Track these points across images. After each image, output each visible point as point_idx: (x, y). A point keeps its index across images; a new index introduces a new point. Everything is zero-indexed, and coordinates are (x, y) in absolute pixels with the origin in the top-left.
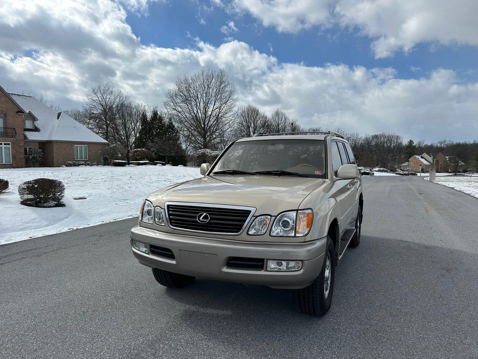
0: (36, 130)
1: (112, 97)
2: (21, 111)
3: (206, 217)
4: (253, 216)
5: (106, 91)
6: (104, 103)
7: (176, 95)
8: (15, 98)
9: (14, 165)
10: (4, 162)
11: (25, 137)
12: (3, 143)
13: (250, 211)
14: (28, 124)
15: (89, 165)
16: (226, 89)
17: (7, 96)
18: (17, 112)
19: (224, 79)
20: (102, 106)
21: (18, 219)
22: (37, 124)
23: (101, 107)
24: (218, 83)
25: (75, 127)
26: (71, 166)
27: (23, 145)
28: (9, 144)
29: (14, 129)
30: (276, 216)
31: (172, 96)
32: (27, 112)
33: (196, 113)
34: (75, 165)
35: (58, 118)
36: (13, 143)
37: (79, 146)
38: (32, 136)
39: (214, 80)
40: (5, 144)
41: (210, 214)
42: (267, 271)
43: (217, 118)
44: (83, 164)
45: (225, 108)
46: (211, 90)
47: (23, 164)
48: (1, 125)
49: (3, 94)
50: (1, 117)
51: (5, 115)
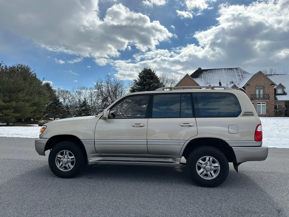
0: (284, 94)
2: (273, 84)
8: (270, 77)
9: (267, 115)
10: (261, 114)
11: (276, 99)
12: (261, 103)
14: (279, 91)
17: (265, 76)
18: (271, 85)
22: (286, 90)
27: (274, 104)
28: (265, 103)
29: (268, 95)
32: (278, 84)
36: (267, 103)
38: (280, 98)
40: (262, 103)
47: (274, 115)
48: (262, 93)
49: (263, 76)
50: (262, 89)
51: (264, 87)
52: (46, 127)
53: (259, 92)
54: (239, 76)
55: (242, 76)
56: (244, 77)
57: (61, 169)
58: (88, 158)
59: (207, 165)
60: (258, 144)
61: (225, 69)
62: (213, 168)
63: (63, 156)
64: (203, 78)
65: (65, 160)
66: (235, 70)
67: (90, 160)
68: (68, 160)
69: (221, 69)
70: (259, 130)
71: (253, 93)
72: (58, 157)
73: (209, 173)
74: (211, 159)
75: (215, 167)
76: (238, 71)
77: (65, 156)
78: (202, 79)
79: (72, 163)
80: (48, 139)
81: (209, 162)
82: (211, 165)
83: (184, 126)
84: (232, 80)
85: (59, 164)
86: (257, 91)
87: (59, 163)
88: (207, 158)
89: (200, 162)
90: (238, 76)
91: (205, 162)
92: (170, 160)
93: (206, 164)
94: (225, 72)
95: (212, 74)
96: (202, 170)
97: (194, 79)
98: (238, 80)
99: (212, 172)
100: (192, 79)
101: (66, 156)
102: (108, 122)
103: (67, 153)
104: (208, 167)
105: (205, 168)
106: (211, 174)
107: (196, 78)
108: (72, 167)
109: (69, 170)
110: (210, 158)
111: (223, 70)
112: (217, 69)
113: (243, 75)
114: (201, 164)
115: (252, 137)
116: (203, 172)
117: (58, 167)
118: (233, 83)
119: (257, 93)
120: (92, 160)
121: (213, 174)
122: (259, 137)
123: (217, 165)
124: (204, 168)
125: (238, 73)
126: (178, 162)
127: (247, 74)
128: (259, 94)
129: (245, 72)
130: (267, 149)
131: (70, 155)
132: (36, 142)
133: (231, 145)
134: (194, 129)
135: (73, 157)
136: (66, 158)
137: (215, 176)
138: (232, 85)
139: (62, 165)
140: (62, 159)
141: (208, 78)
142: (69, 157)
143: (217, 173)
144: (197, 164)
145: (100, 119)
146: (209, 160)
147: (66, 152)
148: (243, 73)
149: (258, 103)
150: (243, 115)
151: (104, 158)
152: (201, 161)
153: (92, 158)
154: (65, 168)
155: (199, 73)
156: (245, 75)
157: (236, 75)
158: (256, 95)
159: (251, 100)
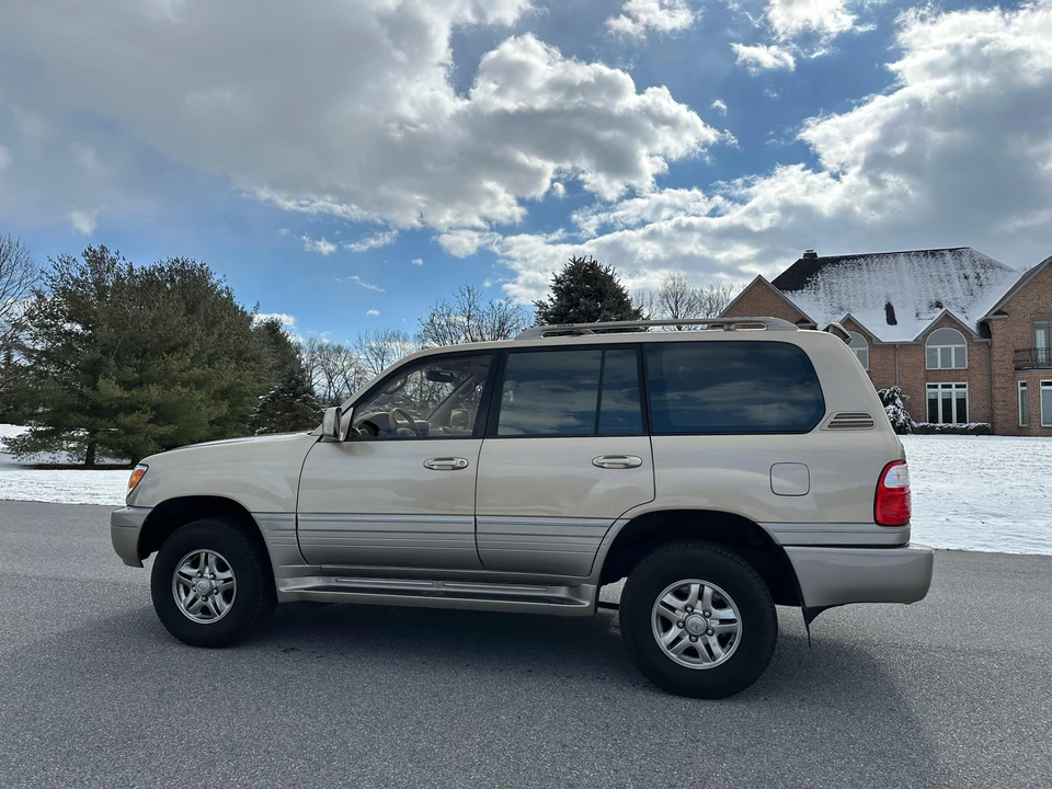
52: (145, 469)
53: (1048, 339)
54: (966, 278)
55: (978, 277)
56: (984, 283)
57: (191, 617)
58: (278, 580)
59: (691, 613)
60: (890, 535)
61: (908, 254)
62: (715, 624)
63: (197, 570)
64: (821, 291)
65: (204, 583)
66: (948, 256)
67: (284, 585)
68: (211, 584)
69: (895, 254)
70: (891, 482)
71: (1020, 345)
72: (180, 573)
73: (700, 644)
74: (708, 591)
75: (722, 621)
76: (963, 260)
77: (204, 570)
78: (821, 294)
79: (227, 596)
80: (150, 510)
81: (699, 603)
82: (707, 613)
83: (605, 465)
84: (937, 294)
85: (183, 597)
86: (1041, 335)
87: (187, 594)
88: (695, 588)
89: (665, 600)
90: (962, 279)
91: (686, 602)
92: (562, 592)
93: (689, 609)
94: (909, 265)
95: (857, 274)
96: (674, 632)
97: (789, 296)
98: (960, 294)
99: (713, 641)
100: (777, 295)
101: (207, 570)
102: (349, 452)
103: (212, 560)
104: (696, 620)
105: (683, 624)
106: (708, 646)
107: (796, 289)
108: (226, 608)
109: (218, 618)
110: (702, 586)
111: (902, 259)
112: (878, 255)
113: (982, 276)
114: (673, 609)
115: (866, 511)
116: (678, 639)
117: (182, 607)
118: (941, 307)
119: (1041, 342)
120: (290, 586)
121: (717, 649)
122: (893, 510)
123: (729, 613)
124: (681, 624)
125: (962, 267)
126: (586, 599)
127: (997, 270)
128: (1048, 349)
129: (989, 265)
130: (928, 558)
131: (222, 567)
132: (117, 520)
133: (780, 538)
134: (642, 477)
135: (228, 574)
136: (207, 578)
137: (722, 656)
138: (940, 312)
139: (194, 600)
140: (194, 581)
141: (843, 289)
142: (217, 573)
143: (732, 644)
144: (657, 607)
145: (319, 441)
146: (700, 596)
147: (207, 554)
148: (983, 266)
149: (1044, 384)
150: (833, 426)
151: (333, 579)
152: (669, 599)
153: (288, 580)
154: (205, 611)
155: (806, 271)
156: (989, 274)
157: (955, 276)
158: (1036, 349)
159: (1017, 369)
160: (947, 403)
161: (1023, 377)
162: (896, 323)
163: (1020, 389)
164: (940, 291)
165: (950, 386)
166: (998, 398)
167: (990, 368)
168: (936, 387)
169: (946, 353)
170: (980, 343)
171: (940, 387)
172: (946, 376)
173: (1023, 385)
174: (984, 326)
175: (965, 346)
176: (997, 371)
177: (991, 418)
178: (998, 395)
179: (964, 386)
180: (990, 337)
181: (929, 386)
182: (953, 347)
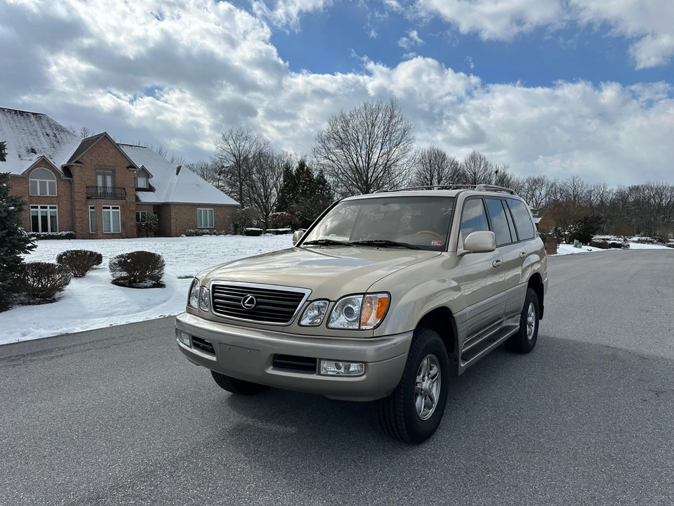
0: (150, 189)
1: (247, 145)
2: (132, 166)
3: (251, 301)
4: (307, 301)
5: (241, 136)
6: (236, 153)
7: (328, 139)
8: (126, 150)
9: (124, 235)
10: (112, 232)
11: (137, 199)
12: (111, 207)
13: (304, 294)
14: (141, 183)
15: (215, 234)
16: (399, 127)
17: (116, 147)
18: (128, 168)
19: (396, 112)
20: (235, 156)
21: (105, 302)
22: (153, 182)
23: (233, 159)
24: (387, 119)
25: (197, 185)
26: (193, 236)
27: (134, 209)
28: (118, 208)
29: (124, 189)
30: (336, 302)
31: (324, 140)
32: (140, 166)
33: (356, 161)
34: (197, 234)
35: (177, 174)
36: (123, 207)
37: (202, 209)
38: (146, 197)
39: (380, 115)
40: (113, 208)
41: (256, 297)
42: (320, 374)
43: (385, 167)
44: (207, 234)
45: (396, 153)
46: (376, 128)
47: (135, 234)
48: (109, 184)
49: (111, 146)
50: (109, 174)
51: (114, 171)
52: (386, 296)
53: (104, 181)
54: (47, 135)
55: (55, 136)
56: (60, 141)
66: (33, 118)
71: (90, 184)
76: (43, 122)
84: (30, 143)
86: (100, 178)
90: (45, 136)
94: (6, 118)
98: (46, 146)
101: (426, 372)
113: (58, 137)
118: (35, 153)
119: (100, 184)
125: (44, 128)
127: (66, 133)
128: (105, 187)
129: (60, 129)
136: (426, 379)
138: (35, 158)
147: (428, 360)
148: (57, 129)
149: (104, 208)
156: (62, 135)
157: (40, 133)
158: (97, 187)
159: (88, 198)
160: (44, 218)
161: (92, 203)
162: (5, 160)
163: (90, 210)
164: (32, 141)
165: (46, 208)
166: (77, 216)
167: (72, 197)
168: (37, 207)
169: (43, 184)
170: (65, 180)
171: (39, 207)
172: (43, 200)
173: (91, 208)
174: (66, 169)
175: (55, 181)
176: (77, 199)
177: (72, 228)
178: (78, 214)
179: (55, 208)
180: (72, 177)
181: (32, 207)
182: (47, 181)
